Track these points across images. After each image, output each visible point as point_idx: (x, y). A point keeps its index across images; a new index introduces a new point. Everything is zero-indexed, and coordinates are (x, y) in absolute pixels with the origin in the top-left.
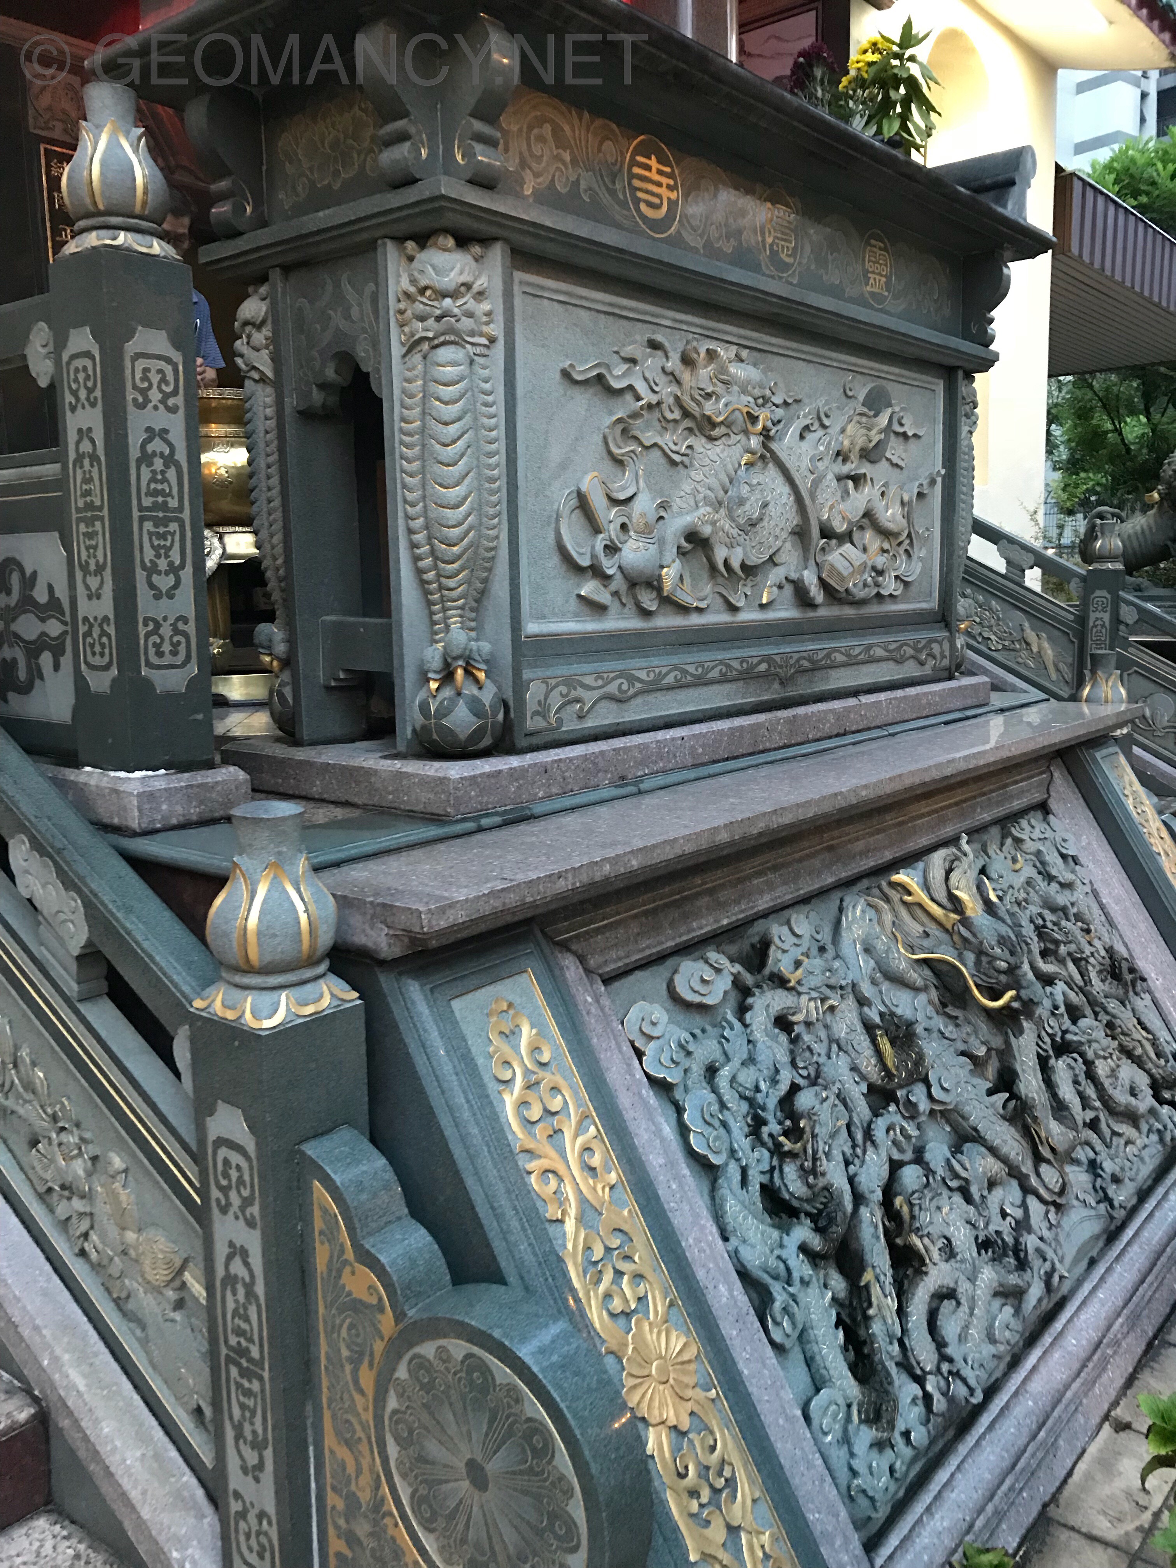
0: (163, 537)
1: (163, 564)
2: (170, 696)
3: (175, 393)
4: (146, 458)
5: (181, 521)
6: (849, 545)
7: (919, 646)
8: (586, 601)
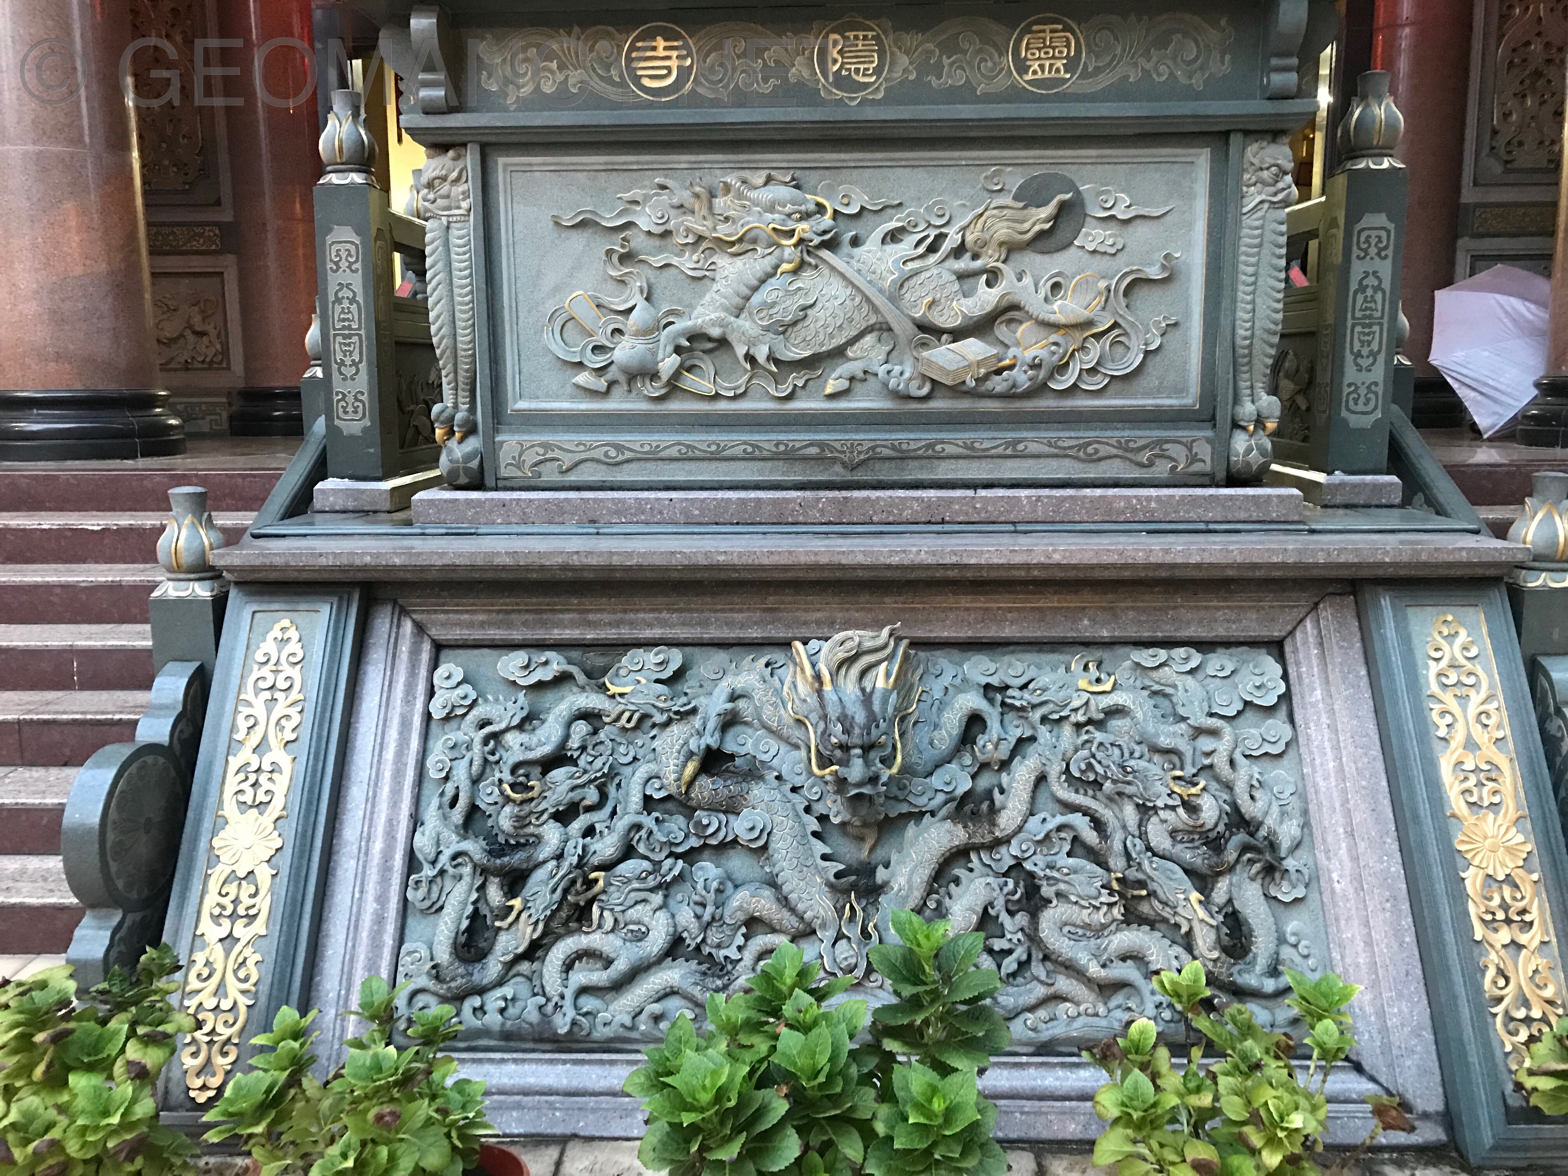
0: (349, 345)
1: (348, 361)
2: (352, 437)
3: (356, 261)
4: (338, 300)
5: (360, 336)
6: (972, 340)
7: (1131, 445)
8: (577, 386)
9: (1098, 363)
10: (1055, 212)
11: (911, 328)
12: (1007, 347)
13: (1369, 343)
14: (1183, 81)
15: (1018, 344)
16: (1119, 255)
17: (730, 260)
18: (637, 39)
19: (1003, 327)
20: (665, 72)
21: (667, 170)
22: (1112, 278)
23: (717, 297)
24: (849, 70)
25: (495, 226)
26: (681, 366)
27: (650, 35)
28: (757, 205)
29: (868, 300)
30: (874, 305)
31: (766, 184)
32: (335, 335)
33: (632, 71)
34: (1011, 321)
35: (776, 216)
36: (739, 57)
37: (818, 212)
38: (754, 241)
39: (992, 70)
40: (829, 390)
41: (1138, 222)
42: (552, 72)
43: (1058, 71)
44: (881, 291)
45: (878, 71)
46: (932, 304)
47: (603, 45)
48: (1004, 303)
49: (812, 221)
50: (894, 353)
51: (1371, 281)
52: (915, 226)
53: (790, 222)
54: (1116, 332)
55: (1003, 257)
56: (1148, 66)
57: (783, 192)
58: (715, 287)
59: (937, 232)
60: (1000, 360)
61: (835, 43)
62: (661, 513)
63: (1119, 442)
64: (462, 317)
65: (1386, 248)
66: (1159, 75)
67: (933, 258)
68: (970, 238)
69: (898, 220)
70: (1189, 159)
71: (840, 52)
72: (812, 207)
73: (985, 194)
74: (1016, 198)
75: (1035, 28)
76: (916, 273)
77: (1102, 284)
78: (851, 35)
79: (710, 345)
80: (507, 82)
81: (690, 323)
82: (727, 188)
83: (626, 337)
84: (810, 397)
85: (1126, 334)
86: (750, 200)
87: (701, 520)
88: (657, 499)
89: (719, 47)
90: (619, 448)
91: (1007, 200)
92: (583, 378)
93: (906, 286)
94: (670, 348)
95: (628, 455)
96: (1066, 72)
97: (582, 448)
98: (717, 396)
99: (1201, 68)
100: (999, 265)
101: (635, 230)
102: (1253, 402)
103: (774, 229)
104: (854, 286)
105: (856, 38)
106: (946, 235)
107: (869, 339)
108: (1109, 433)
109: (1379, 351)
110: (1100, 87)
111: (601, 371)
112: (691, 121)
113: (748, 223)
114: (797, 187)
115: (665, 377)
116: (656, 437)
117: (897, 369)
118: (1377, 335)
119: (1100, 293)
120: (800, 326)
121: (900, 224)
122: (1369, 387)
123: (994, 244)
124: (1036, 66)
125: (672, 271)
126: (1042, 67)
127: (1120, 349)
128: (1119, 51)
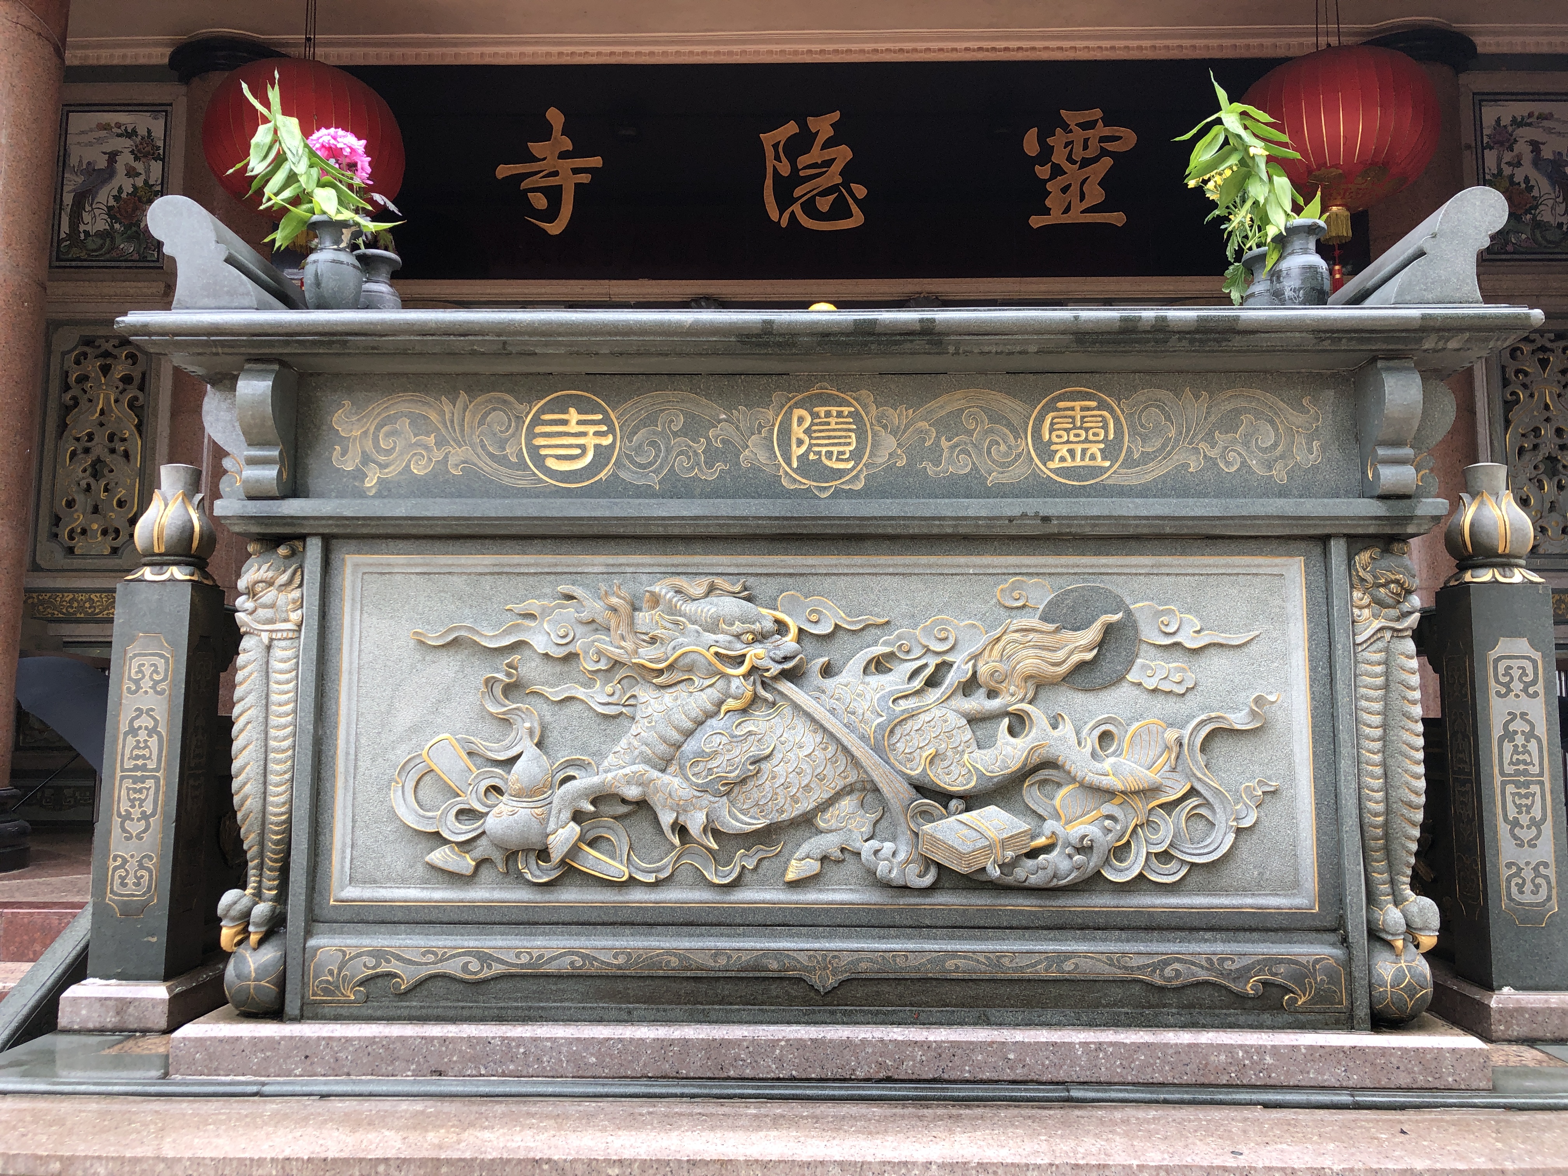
0: (140, 791)
1: (136, 813)
3: (163, 680)
4: (133, 731)
5: (157, 779)
6: (992, 809)
7: (1228, 965)
8: (433, 867)
9: (1171, 845)
10: (1099, 638)
11: (906, 792)
12: (1042, 819)
13: (1529, 808)
14: (1260, 471)
15: (1057, 816)
16: (1189, 696)
17: (656, 693)
18: (542, 411)
19: (1035, 791)
20: (578, 451)
21: (575, 576)
22: (1182, 727)
23: (636, 743)
24: (819, 453)
25: (334, 645)
26: (581, 839)
27: (561, 406)
28: (694, 623)
29: (845, 749)
30: (853, 757)
31: (707, 595)
32: (123, 778)
33: (534, 451)
34: (1043, 783)
35: (721, 637)
36: (675, 434)
37: (779, 632)
38: (690, 669)
39: (1006, 454)
40: (791, 876)
41: (1213, 651)
42: (427, 448)
43: (1093, 457)
44: (863, 738)
45: (856, 455)
46: (933, 761)
47: (497, 419)
48: (1035, 760)
49: (768, 645)
50: (884, 824)
51: (1518, 725)
52: (908, 652)
53: (739, 645)
54: (1194, 801)
55: (1030, 695)
56: (1212, 454)
57: (730, 606)
58: (634, 730)
59: (939, 660)
60: (1033, 838)
61: (801, 420)
62: (539, 1060)
63: (1209, 960)
64: (279, 769)
65: (1534, 682)
66: (1228, 464)
67: (934, 695)
68: (983, 670)
69: (885, 643)
70: (1276, 571)
71: (807, 431)
72: (769, 625)
73: (1002, 611)
74: (1045, 618)
75: (1061, 405)
76: (912, 715)
77: (1171, 735)
78: (822, 410)
79: (623, 809)
80: (366, 459)
81: (596, 780)
82: (655, 600)
83: (504, 799)
84: (763, 884)
85: (1207, 804)
86: (684, 616)
87: (599, 1071)
88: (535, 1040)
89: (651, 420)
90: (484, 958)
91: (1034, 622)
92: (440, 856)
93: (898, 732)
94: (566, 815)
95: (498, 969)
96: (1104, 458)
97: (431, 958)
98: (632, 882)
99: (1282, 457)
100: (1025, 706)
101: (527, 653)
102: (1396, 905)
103: (717, 654)
104: (825, 730)
105: (828, 414)
106: (950, 665)
107: (847, 804)
108: (1194, 947)
109: (1544, 819)
110: (1149, 478)
111: (466, 845)
112: (607, 514)
113: (682, 645)
114: (749, 599)
115: (556, 856)
116: (539, 942)
117: (888, 847)
118: (1538, 798)
119: (1167, 748)
120: (750, 784)
121: (887, 650)
122: (1536, 869)
123: (1018, 681)
124: (1063, 451)
125: (575, 707)
126: (1072, 452)
127: (1201, 825)
128: (1172, 433)
